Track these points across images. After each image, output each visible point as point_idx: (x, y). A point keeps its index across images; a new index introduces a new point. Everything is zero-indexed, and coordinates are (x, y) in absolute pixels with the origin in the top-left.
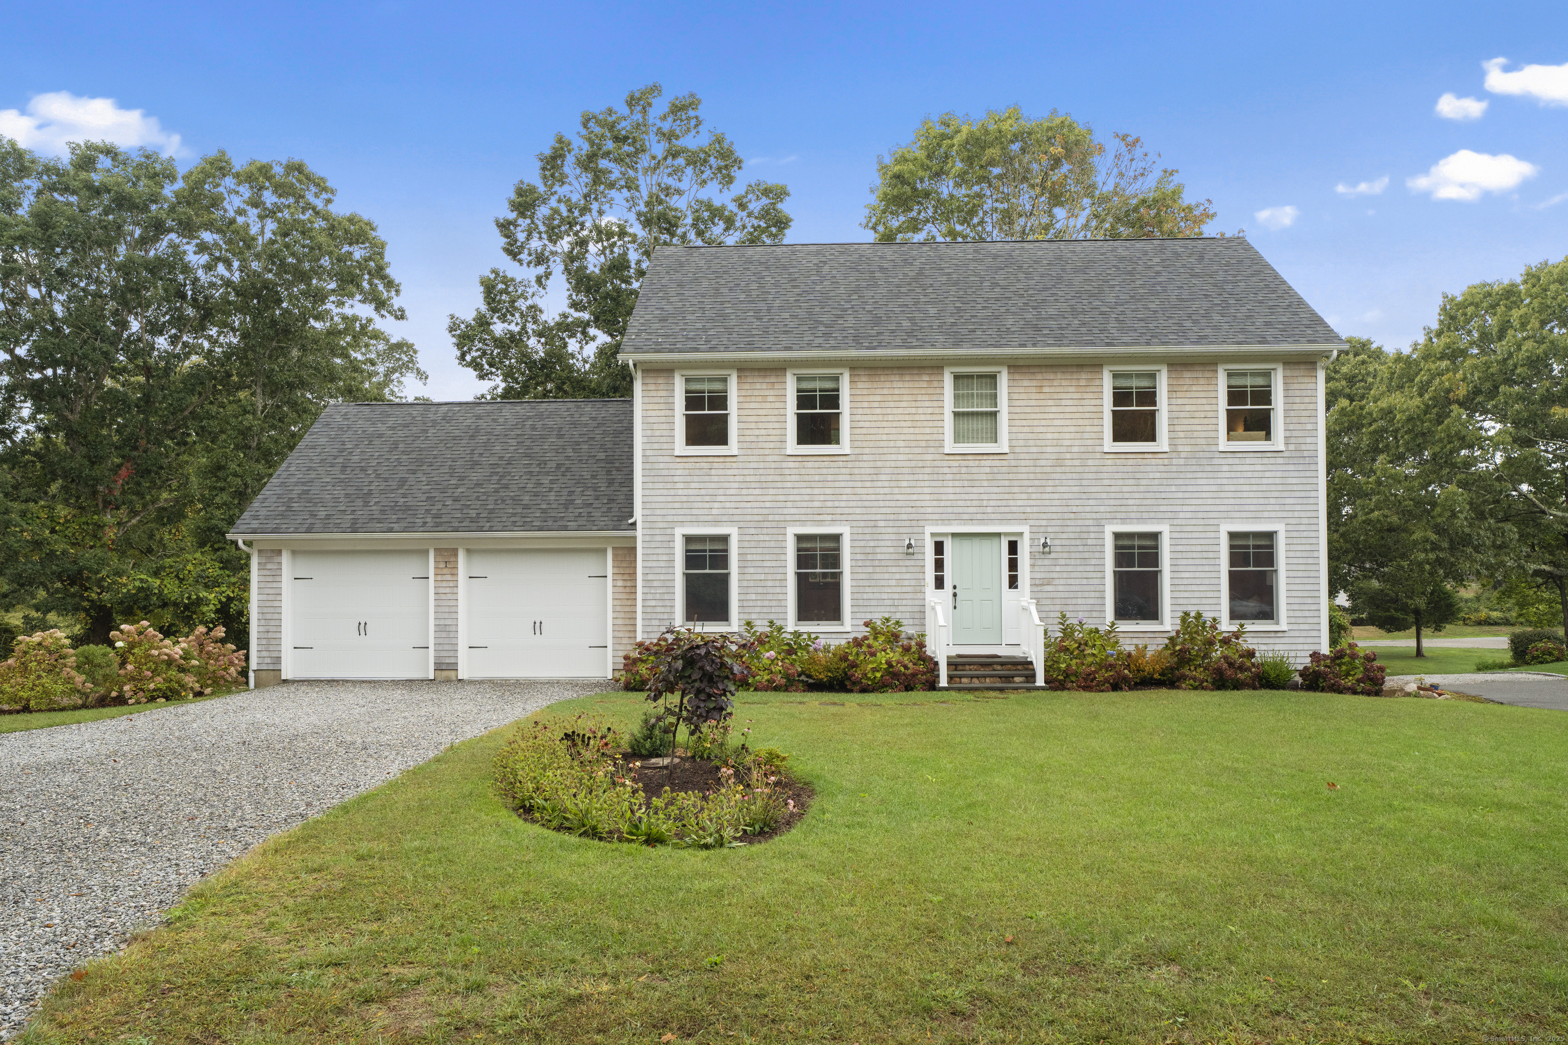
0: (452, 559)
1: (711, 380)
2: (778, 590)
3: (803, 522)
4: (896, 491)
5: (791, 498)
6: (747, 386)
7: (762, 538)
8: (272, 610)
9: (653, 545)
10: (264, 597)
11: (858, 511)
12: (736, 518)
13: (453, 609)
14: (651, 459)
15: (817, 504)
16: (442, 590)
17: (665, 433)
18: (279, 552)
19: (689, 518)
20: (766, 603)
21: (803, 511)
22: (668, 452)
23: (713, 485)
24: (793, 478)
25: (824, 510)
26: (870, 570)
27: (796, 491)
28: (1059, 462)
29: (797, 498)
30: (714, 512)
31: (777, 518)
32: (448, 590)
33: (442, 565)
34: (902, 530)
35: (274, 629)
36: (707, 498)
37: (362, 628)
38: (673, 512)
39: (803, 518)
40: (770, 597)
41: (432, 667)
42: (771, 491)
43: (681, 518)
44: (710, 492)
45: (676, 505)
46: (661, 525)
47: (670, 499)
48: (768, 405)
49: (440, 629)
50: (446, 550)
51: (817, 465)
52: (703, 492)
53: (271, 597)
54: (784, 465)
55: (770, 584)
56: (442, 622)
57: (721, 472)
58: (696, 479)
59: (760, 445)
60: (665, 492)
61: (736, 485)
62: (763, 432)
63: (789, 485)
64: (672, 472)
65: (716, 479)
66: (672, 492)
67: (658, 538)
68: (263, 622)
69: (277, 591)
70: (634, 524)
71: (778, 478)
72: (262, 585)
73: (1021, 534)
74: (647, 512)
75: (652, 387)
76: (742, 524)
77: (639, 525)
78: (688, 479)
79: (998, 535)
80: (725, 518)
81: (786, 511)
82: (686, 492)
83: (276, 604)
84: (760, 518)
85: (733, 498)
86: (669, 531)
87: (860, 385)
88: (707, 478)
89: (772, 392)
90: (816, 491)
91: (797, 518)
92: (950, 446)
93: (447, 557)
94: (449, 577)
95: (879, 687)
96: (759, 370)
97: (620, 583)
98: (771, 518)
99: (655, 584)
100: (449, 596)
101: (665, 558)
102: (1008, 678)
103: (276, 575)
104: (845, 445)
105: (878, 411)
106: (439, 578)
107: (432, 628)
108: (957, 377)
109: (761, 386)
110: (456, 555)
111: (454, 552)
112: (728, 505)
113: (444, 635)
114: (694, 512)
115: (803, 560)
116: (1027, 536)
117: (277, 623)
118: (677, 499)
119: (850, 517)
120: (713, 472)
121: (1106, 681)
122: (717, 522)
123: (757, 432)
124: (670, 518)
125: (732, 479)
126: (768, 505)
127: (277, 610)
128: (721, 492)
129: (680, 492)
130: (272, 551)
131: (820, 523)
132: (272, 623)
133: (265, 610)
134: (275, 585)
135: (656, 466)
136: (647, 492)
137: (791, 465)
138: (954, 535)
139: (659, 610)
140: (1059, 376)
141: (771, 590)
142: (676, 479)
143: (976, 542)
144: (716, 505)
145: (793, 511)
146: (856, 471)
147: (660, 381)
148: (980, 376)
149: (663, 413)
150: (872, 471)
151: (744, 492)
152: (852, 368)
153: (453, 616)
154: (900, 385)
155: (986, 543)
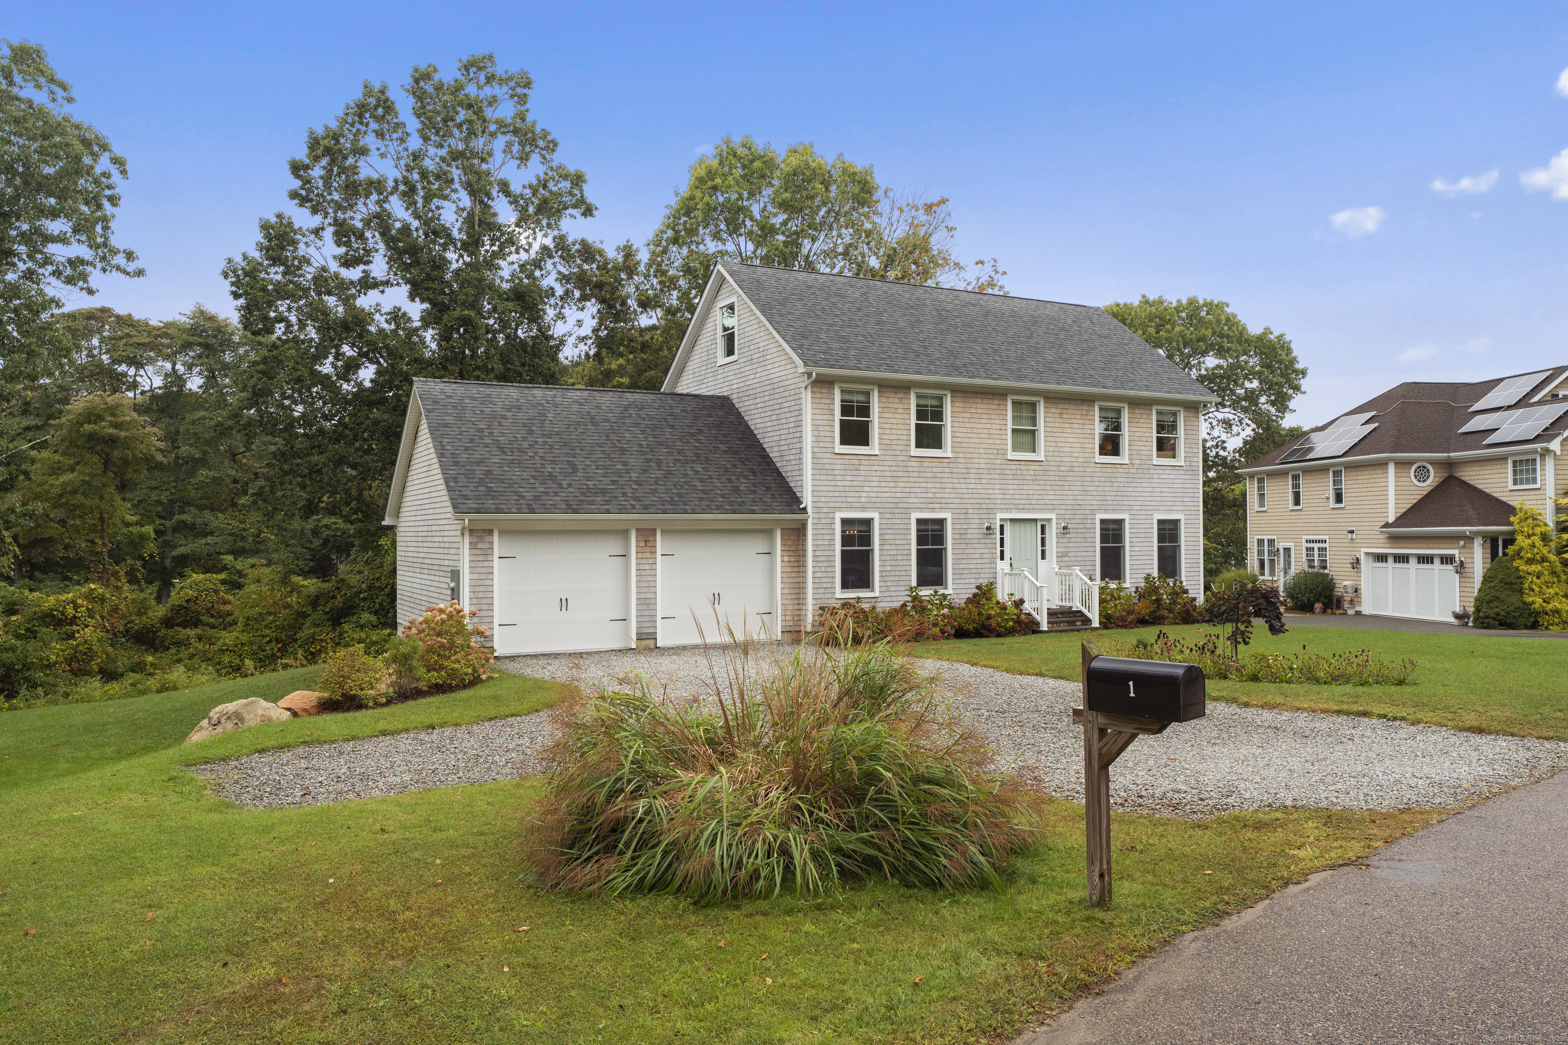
0: (651, 538)
1: (858, 392)
2: (905, 563)
3: (922, 510)
4: (979, 486)
5: (914, 490)
6: (884, 400)
7: (895, 521)
8: (483, 589)
9: (820, 526)
10: (476, 576)
11: (956, 501)
12: (878, 505)
13: (652, 584)
14: (818, 455)
15: (930, 495)
16: (642, 567)
17: (827, 434)
18: (490, 532)
19: (844, 505)
20: (898, 573)
21: (922, 500)
22: (830, 450)
23: (862, 478)
24: (915, 474)
25: (934, 500)
26: (963, 546)
27: (917, 485)
28: (1071, 469)
29: (918, 490)
30: (862, 500)
31: (904, 505)
32: (647, 567)
33: (642, 544)
34: (983, 516)
35: (486, 607)
36: (858, 489)
37: (564, 604)
38: (834, 499)
39: (922, 506)
40: (900, 568)
41: (634, 637)
42: (901, 485)
43: (839, 505)
44: (860, 484)
45: (836, 494)
46: (825, 510)
47: (831, 489)
48: (898, 416)
49: (641, 601)
50: (646, 530)
51: (930, 465)
52: (855, 484)
53: (482, 576)
54: (909, 464)
55: (900, 558)
56: (643, 596)
57: (868, 468)
58: (850, 473)
59: (894, 447)
60: (828, 483)
61: (877, 479)
62: (895, 437)
63: (912, 480)
64: (833, 467)
65: (863, 473)
66: (833, 483)
67: (823, 521)
68: (474, 601)
69: (489, 570)
70: (805, 509)
71: (905, 474)
72: (474, 564)
73: (1049, 520)
74: (815, 499)
75: (818, 395)
76: (882, 510)
77: (809, 510)
78: (845, 472)
79: (1036, 520)
80: (870, 505)
81: (910, 500)
82: (843, 483)
83: (487, 582)
84: (893, 505)
85: (875, 489)
86: (831, 515)
87: (957, 404)
88: (857, 473)
89: (901, 406)
90: (929, 485)
91: (917, 505)
92: (1011, 455)
93: (647, 535)
94: (648, 555)
95: (1010, 632)
96: (893, 387)
97: (786, 559)
98: (900, 505)
99: (821, 559)
100: (648, 572)
101: (828, 537)
102: (1073, 623)
103: (488, 553)
104: (947, 451)
105: (967, 425)
106: (640, 556)
107: (634, 602)
108: (1014, 403)
109: (894, 401)
110: (655, 535)
111: (653, 532)
112: (872, 494)
113: (644, 607)
114: (849, 500)
115: (921, 540)
116: (1054, 522)
117: (489, 601)
118: (837, 489)
119: (952, 506)
120: (862, 467)
121: (1133, 621)
122: (864, 509)
123: (891, 437)
124: (832, 505)
125: (874, 473)
126: (898, 495)
127: (489, 589)
128: (867, 484)
129: (839, 483)
130: (484, 530)
131: (933, 510)
132: (484, 601)
133: (477, 589)
134: (486, 564)
135: (821, 461)
136: (816, 483)
137: (914, 464)
138: (1012, 520)
139: (824, 580)
140: (1072, 407)
141: (900, 563)
142: (836, 472)
143: (1023, 524)
144: (864, 494)
145: (915, 500)
146: (955, 470)
147: (824, 391)
148: (1027, 403)
149: (826, 417)
150: (964, 471)
151: (883, 484)
152: (953, 391)
153: (652, 590)
154: (981, 406)
155: (1028, 526)
